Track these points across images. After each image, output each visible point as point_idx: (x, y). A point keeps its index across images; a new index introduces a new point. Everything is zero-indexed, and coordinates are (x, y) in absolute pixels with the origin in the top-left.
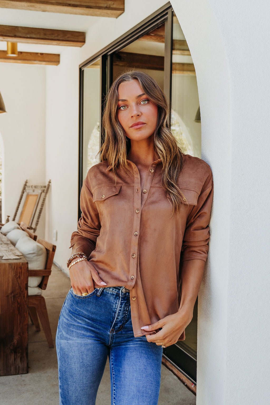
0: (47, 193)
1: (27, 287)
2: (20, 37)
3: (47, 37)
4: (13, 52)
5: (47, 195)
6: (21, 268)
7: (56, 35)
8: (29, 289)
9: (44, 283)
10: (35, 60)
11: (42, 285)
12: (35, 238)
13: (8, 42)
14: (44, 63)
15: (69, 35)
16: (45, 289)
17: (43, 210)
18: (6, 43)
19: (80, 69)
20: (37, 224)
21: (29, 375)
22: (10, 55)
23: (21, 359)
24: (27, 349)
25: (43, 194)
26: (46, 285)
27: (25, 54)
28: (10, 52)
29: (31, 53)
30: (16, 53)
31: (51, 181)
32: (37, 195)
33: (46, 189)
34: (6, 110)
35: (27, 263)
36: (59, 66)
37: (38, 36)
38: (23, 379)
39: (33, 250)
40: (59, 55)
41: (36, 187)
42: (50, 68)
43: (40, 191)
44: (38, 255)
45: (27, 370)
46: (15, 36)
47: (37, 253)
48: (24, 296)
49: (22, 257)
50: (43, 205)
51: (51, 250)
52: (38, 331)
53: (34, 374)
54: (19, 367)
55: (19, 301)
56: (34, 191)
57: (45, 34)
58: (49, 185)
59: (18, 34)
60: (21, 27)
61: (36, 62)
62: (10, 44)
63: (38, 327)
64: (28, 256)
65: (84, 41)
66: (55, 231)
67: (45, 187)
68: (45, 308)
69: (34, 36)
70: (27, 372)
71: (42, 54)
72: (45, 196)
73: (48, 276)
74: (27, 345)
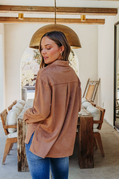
0: (98, 84)
1: (93, 128)
2: (87, 12)
3: (100, 12)
4: (84, 20)
5: (99, 86)
6: (90, 119)
7: (104, 10)
8: (94, 129)
9: (100, 126)
10: (93, 23)
11: (99, 128)
12: (95, 106)
13: (81, 15)
14: (97, 24)
15: (110, 10)
16: (100, 130)
17: (97, 93)
18: (80, 15)
19: (115, 26)
20: (94, 99)
21: (94, 169)
22: (82, 21)
23: (90, 161)
24: (93, 157)
25: (97, 85)
26: (101, 128)
27: (89, 20)
28: (82, 19)
29: (91, 19)
30: (85, 19)
31: (101, 79)
32: (94, 86)
33: (98, 83)
34: (82, 47)
35: (93, 117)
36: (104, 24)
37: (95, 12)
38: (91, 170)
39: (95, 111)
40: (104, 20)
41: (93, 82)
42: (100, 26)
43: (96, 84)
44: (97, 114)
45: (93, 167)
46: (85, 12)
47: (97, 113)
48: (91, 133)
49: (90, 114)
50: (97, 90)
51: (103, 111)
52: (97, 149)
53: (96, 169)
54: (89, 165)
55: (89, 135)
56: (92, 83)
57: (99, 11)
58: (99, 81)
59: (86, 11)
60: (88, 8)
61: (94, 23)
62: (82, 16)
63: (97, 147)
64: (92, 114)
65: (117, 13)
66: (102, 103)
67: (98, 82)
68: (101, 139)
69: (94, 12)
70: (93, 168)
71: (96, 19)
72: (98, 86)
73: (102, 124)
74: (93, 155)
